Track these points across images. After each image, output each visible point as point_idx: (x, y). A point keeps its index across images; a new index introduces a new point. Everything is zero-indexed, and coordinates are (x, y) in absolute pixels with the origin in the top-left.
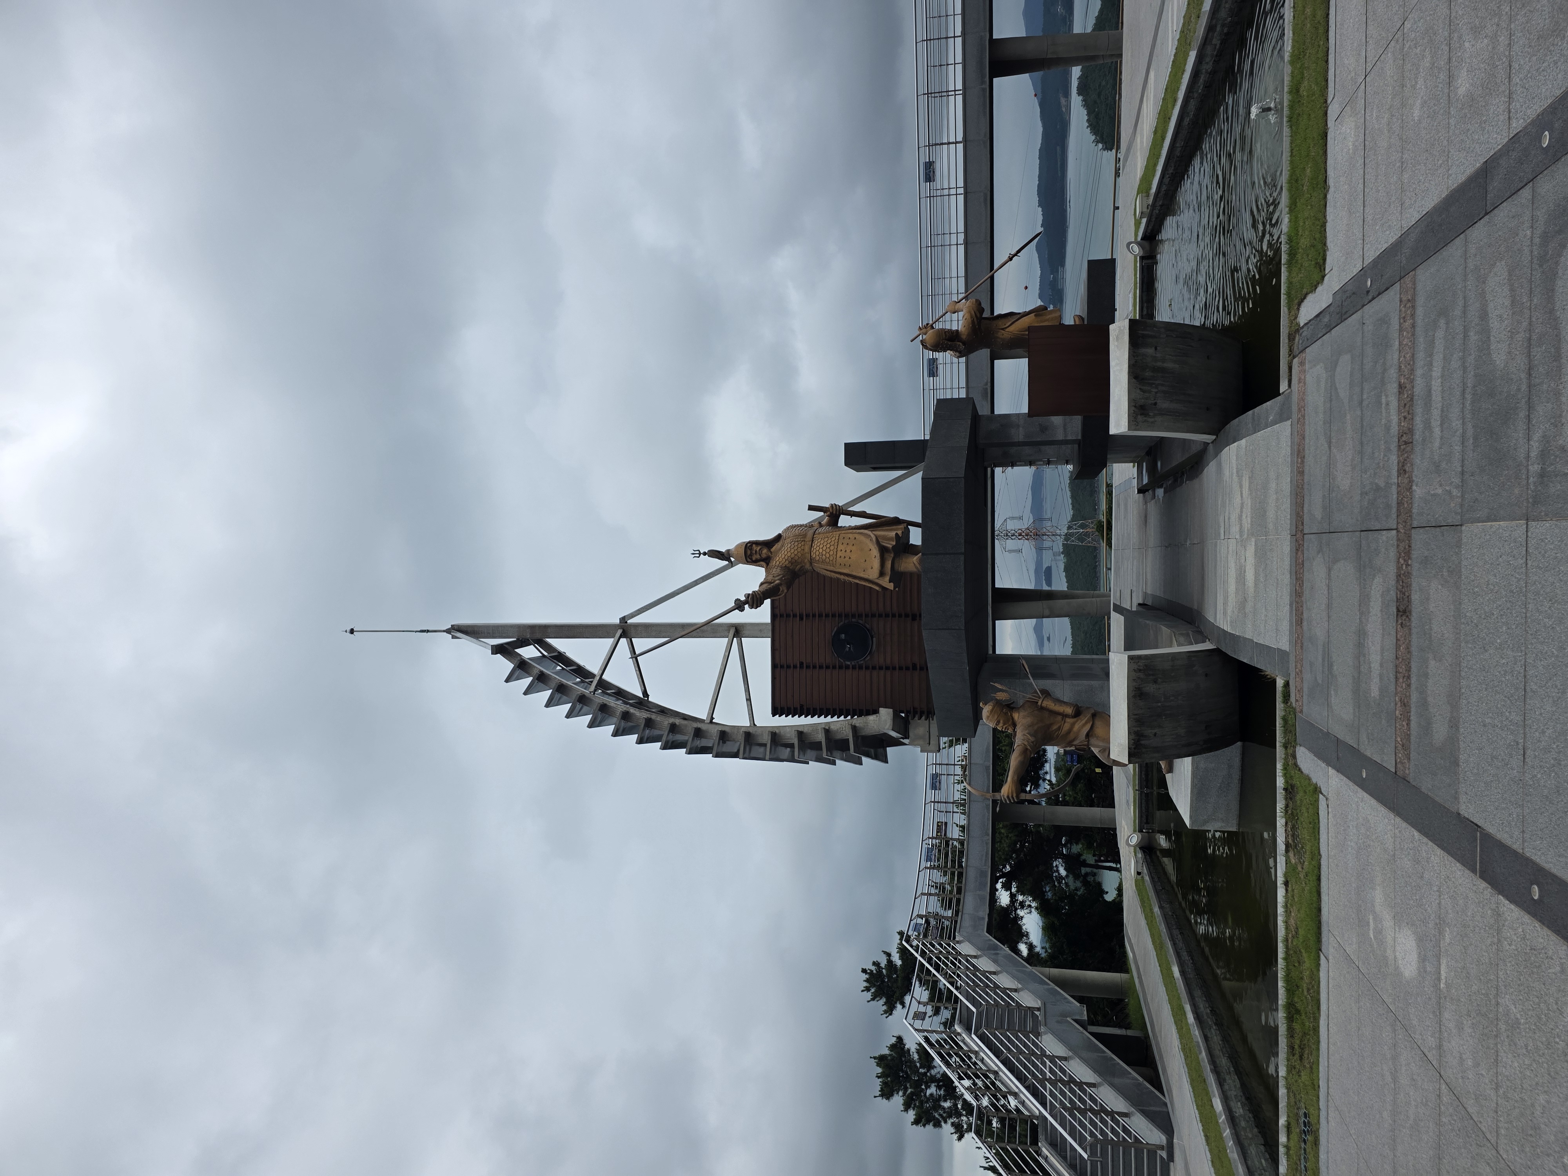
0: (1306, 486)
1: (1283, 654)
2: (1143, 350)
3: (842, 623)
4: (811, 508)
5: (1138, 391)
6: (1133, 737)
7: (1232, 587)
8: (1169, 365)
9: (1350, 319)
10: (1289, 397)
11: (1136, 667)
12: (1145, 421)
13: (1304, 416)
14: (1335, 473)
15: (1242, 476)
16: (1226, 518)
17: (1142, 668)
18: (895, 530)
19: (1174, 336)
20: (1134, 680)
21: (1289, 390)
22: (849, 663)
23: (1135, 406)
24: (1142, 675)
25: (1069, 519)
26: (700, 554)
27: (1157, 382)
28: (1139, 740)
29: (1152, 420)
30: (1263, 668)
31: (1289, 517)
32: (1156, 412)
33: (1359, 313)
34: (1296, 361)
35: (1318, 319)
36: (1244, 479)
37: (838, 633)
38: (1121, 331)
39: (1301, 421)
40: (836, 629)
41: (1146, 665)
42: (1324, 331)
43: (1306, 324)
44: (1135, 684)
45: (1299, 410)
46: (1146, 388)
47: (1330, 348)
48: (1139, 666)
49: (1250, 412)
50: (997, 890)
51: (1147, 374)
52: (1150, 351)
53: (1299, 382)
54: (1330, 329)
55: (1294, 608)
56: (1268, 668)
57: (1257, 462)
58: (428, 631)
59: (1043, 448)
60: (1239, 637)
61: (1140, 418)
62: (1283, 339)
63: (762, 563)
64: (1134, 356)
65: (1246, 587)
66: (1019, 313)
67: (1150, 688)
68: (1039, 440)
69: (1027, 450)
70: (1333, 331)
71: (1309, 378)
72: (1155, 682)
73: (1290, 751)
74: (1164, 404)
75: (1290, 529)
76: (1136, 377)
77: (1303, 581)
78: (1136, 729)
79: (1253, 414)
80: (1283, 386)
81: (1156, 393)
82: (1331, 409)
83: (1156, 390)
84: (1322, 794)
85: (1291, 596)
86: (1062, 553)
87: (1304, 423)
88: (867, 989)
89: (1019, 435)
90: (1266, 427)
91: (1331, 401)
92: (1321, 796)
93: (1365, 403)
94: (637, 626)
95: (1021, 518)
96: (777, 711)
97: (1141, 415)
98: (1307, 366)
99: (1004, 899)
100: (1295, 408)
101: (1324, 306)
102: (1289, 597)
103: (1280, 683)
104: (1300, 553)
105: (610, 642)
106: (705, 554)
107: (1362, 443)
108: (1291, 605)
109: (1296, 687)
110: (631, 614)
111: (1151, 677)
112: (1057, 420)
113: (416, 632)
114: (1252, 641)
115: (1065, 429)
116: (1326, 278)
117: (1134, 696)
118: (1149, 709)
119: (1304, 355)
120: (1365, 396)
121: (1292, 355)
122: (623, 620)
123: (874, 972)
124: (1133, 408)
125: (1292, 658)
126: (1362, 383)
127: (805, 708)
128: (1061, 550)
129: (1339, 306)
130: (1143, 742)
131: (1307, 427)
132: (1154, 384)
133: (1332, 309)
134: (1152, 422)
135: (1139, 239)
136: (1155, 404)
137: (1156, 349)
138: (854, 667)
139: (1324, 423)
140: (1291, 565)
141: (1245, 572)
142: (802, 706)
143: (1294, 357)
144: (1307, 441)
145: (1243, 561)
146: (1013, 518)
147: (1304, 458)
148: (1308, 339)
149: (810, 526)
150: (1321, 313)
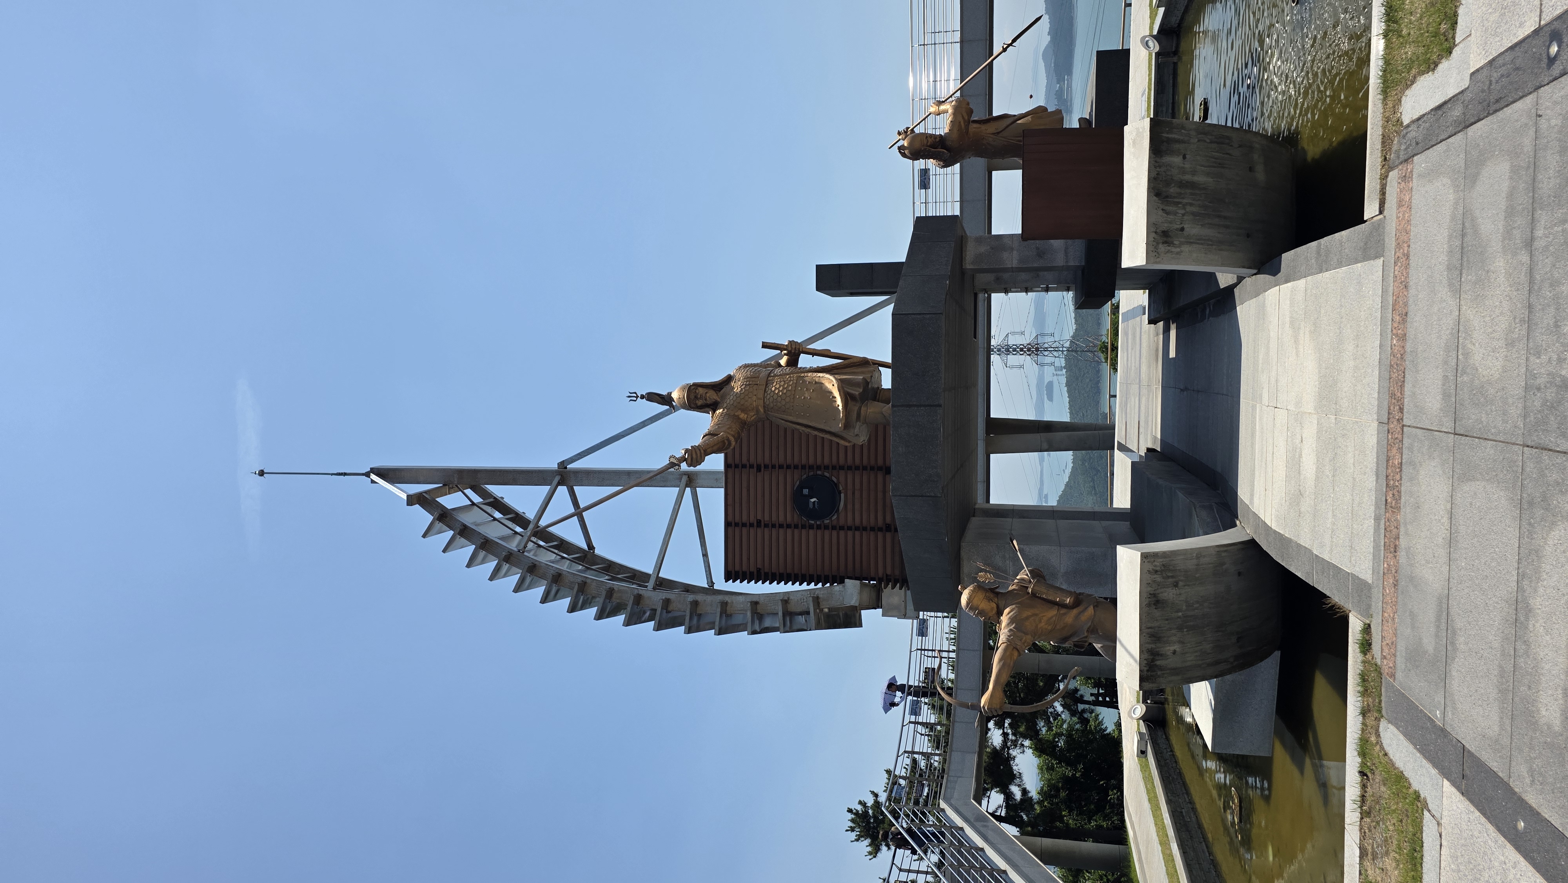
0: (1408, 357)
1: (1362, 587)
2: (1167, 159)
3: (805, 476)
4: (765, 346)
5: (1160, 212)
6: (1146, 656)
7: (1280, 471)
8: (1200, 179)
9: (1508, 111)
10: (1379, 227)
11: (1151, 567)
12: (1168, 252)
13: (1407, 256)
14: (1469, 346)
15: (1299, 328)
16: (1273, 380)
17: (1158, 569)
18: (862, 373)
19: (1208, 141)
20: (1148, 584)
21: (1381, 216)
22: (813, 522)
23: (1156, 232)
24: (1158, 578)
25: (1072, 334)
26: (637, 397)
27: (1185, 201)
28: (1153, 660)
29: (1178, 250)
30: (1328, 593)
31: (1376, 395)
32: (1182, 240)
33: (1529, 100)
34: (1393, 175)
35: (1440, 112)
36: (1301, 332)
37: (801, 488)
38: (1139, 134)
39: (1404, 259)
40: (798, 483)
41: (1163, 565)
42: (1451, 130)
43: (1413, 122)
44: (1149, 589)
45: (1398, 246)
46: (1169, 208)
47: (1462, 156)
48: (1155, 566)
49: (1314, 244)
50: (989, 730)
51: (1172, 190)
52: (1177, 160)
53: (1400, 204)
54: (1465, 125)
55: (1382, 526)
56: (1336, 596)
57: (1323, 311)
58: (345, 474)
59: (1041, 273)
60: (1290, 540)
61: (1162, 248)
62: (1373, 144)
63: (707, 409)
64: (1155, 167)
65: (1302, 477)
66: (1015, 116)
67: (1169, 594)
68: (1035, 265)
69: (1023, 276)
70: (1471, 131)
71: (1417, 200)
72: (1176, 585)
73: (1370, 722)
74: (1193, 230)
75: (1378, 413)
76: (1158, 195)
77: (1399, 492)
78: (1150, 646)
79: (1319, 246)
80: (1370, 210)
81: (1183, 215)
82: (1462, 248)
83: (1183, 212)
84: (1429, 811)
85: (1377, 506)
86: (1065, 368)
87: (1407, 267)
88: (852, 829)
89: (1012, 260)
90: (1340, 265)
91: (1463, 235)
92: (1426, 813)
93: (1539, 244)
94: (577, 472)
95: (1023, 333)
96: (730, 575)
97: (1163, 243)
98: (1415, 183)
99: (996, 737)
100: (1390, 242)
101: (1452, 92)
102: (1373, 508)
103: (1355, 625)
104: (1394, 451)
105: (546, 489)
106: (642, 397)
107: (1530, 307)
108: (1377, 519)
109: (1383, 637)
110: (570, 458)
111: (1170, 580)
112: (1057, 244)
113: (332, 474)
114: (1310, 551)
115: (1066, 253)
116: (1456, 52)
117: (1149, 605)
118: (1167, 620)
119: (1410, 167)
120: (1539, 233)
121: (1387, 165)
122: (563, 465)
123: (860, 812)
124: (1154, 235)
125: (1377, 594)
126: (1534, 210)
127: (763, 574)
128: (1063, 365)
129: (1483, 91)
130: (1158, 663)
131: (1412, 271)
132: (1180, 203)
133: (1468, 96)
134: (1178, 253)
135: (1155, 32)
136: (1182, 229)
137: (1184, 157)
138: (819, 527)
139: (1449, 268)
140: (1377, 463)
141: (1300, 456)
142: (759, 570)
143: (1391, 169)
144: (1412, 291)
145: (1298, 441)
146: (1014, 333)
147: (1406, 314)
148: (1417, 144)
149: (764, 365)
150: (1445, 103)
